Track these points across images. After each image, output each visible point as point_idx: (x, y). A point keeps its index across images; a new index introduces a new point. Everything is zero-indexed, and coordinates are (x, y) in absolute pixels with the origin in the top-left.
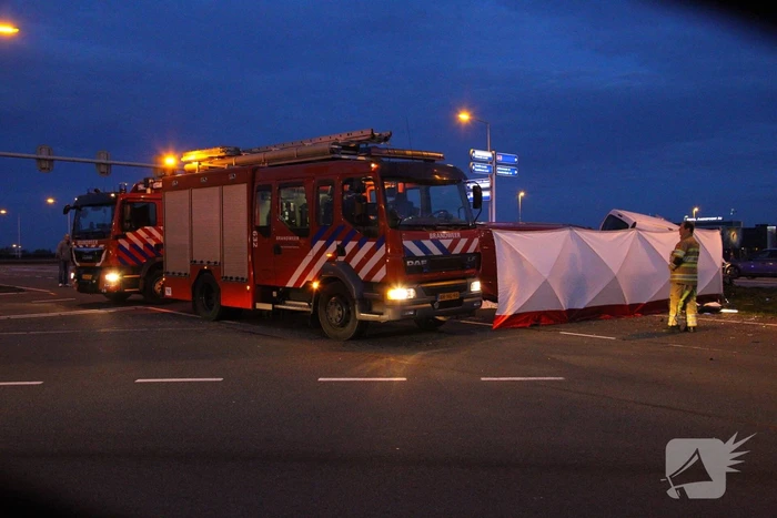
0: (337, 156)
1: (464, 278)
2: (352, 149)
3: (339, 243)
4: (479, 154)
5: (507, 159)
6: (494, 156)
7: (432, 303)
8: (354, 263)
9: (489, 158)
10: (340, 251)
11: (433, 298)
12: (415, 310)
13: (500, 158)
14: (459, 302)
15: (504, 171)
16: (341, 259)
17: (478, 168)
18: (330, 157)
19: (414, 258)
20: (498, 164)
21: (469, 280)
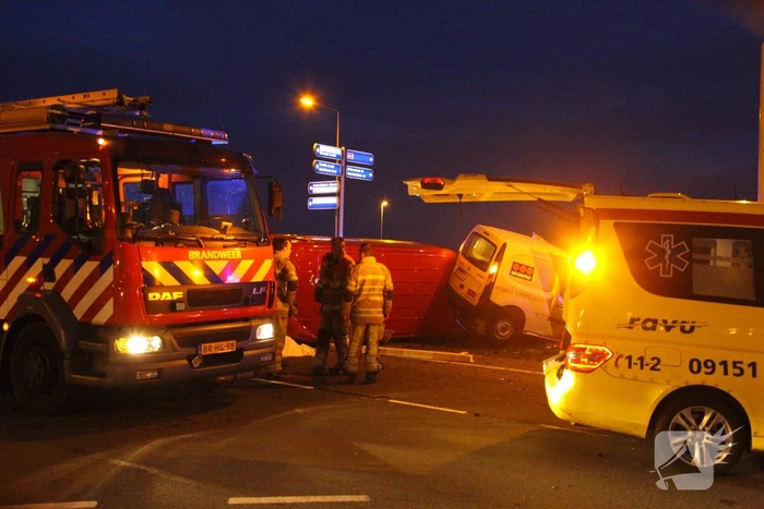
0: (58, 126)
1: (246, 319)
2: (88, 118)
3: (47, 261)
4: (324, 150)
5: (358, 158)
6: (344, 154)
7: (190, 358)
8: (67, 294)
9: (338, 156)
10: (47, 274)
11: (192, 351)
12: (160, 371)
13: (351, 156)
14: (236, 355)
15: (355, 173)
16: (49, 286)
17: (323, 168)
18: (47, 127)
19: (162, 288)
20: (348, 163)
21: (254, 323)
